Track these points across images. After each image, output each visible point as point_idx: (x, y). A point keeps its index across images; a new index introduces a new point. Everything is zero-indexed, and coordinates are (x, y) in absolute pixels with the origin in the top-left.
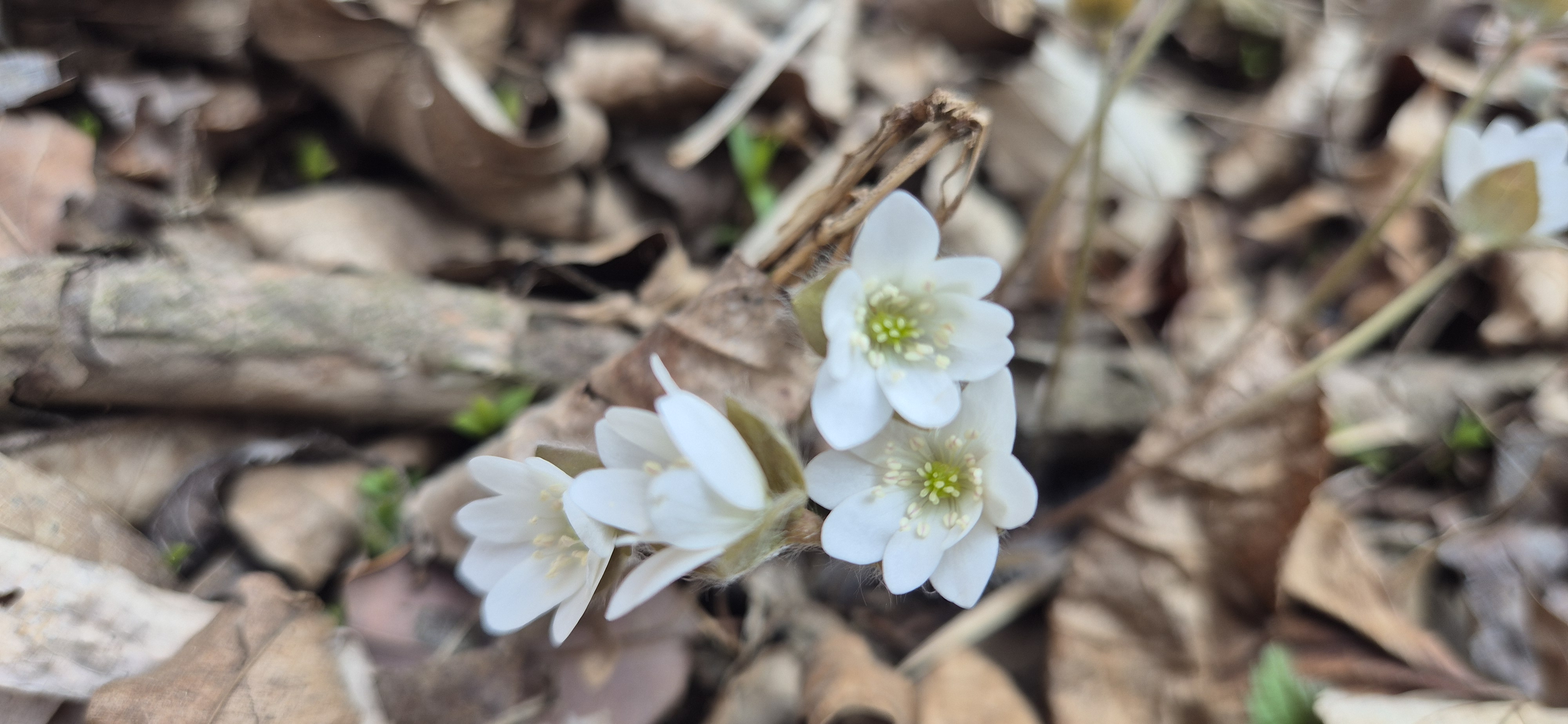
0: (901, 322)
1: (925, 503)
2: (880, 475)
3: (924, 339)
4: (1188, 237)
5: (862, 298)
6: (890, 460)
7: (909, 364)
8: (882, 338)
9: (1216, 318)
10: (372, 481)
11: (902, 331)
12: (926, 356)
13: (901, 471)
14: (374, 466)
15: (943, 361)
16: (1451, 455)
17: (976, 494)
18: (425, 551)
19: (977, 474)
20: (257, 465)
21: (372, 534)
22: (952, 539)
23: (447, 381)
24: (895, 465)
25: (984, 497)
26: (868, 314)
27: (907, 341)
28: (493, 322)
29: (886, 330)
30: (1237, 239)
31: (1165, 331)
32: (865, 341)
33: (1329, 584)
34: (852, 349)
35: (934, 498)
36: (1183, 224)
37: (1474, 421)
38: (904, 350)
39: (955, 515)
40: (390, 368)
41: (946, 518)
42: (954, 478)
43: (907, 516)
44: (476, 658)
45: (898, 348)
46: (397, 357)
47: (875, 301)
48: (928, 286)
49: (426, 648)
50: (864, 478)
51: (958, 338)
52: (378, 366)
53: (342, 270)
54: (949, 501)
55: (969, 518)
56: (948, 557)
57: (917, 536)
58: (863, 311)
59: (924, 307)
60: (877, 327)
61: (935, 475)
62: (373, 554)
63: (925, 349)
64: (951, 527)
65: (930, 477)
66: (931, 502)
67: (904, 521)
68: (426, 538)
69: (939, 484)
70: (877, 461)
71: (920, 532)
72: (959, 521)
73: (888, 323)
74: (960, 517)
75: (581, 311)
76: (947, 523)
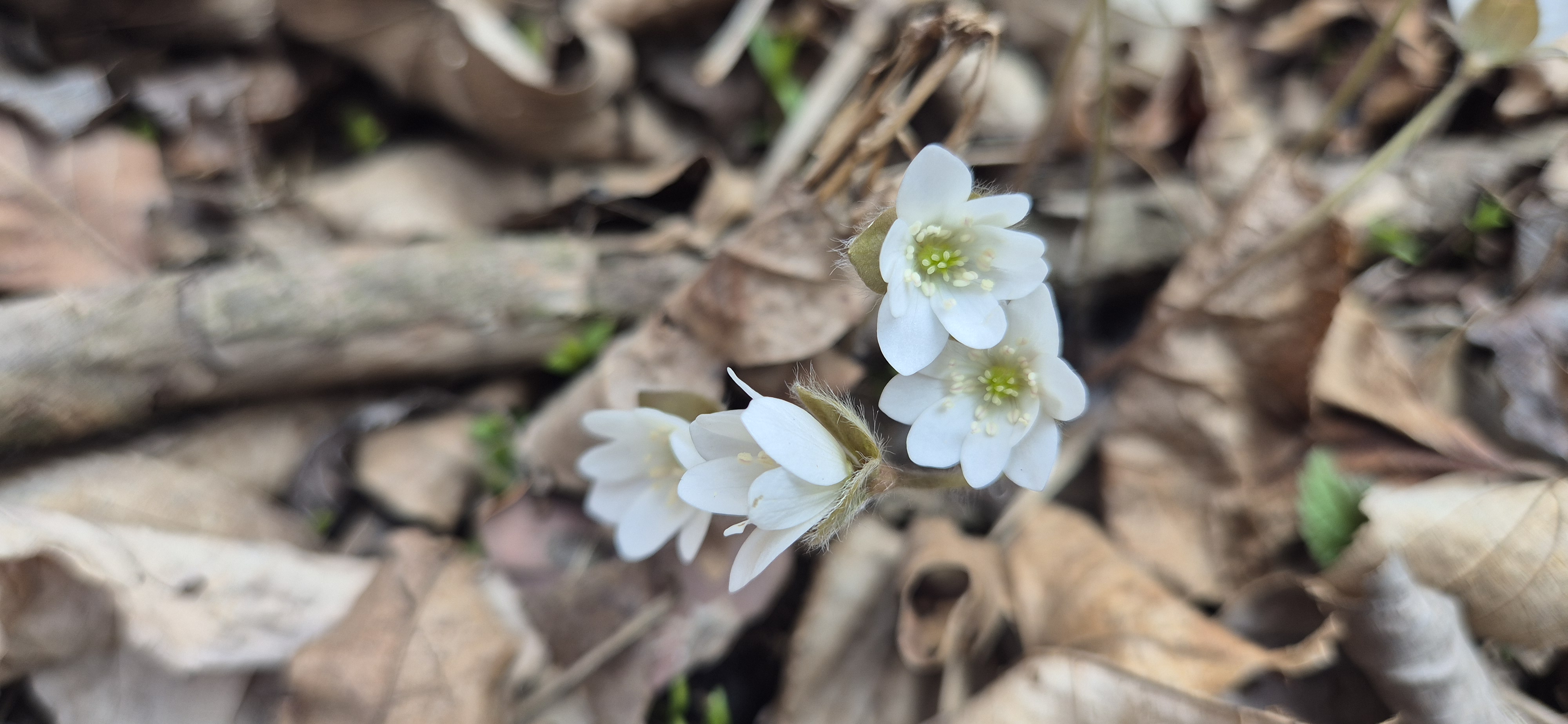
0: (947, 255)
1: (990, 405)
2: (947, 388)
3: (969, 266)
4: (1202, 66)
5: (909, 238)
6: (954, 374)
7: (959, 289)
8: (931, 270)
9: (1238, 138)
10: (482, 427)
11: (948, 262)
12: (974, 281)
13: (964, 381)
14: (480, 412)
15: (988, 284)
16: (1471, 237)
17: (1032, 392)
18: (543, 483)
19: (1032, 377)
20: (377, 430)
21: (493, 475)
22: (1017, 437)
23: (534, 329)
24: (960, 378)
25: (1041, 394)
26: (916, 249)
27: (953, 270)
28: (565, 264)
29: (934, 263)
30: (1248, 52)
31: (1189, 159)
32: (917, 277)
33: (1364, 385)
34: (906, 285)
35: (997, 400)
36: (1196, 53)
37: (1491, 202)
38: (953, 278)
39: (1017, 412)
40: (480, 326)
41: (1009, 416)
42: (1012, 381)
43: (976, 419)
44: (606, 571)
45: (946, 277)
46: (486, 316)
47: (921, 237)
48: (967, 222)
49: (559, 568)
50: (934, 392)
51: (1000, 262)
52: (468, 325)
53: (417, 239)
54: (1010, 400)
55: (1030, 416)
56: (1016, 452)
57: (987, 435)
58: (912, 250)
59: (965, 238)
60: (926, 262)
61: (995, 380)
62: (498, 493)
63: (970, 276)
64: (1015, 423)
65: (991, 383)
66: (995, 404)
67: (975, 425)
68: (544, 470)
69: (1000, 388)
70: (942, 375)
71: (989, 432)
72: (1021, 419)
73: (935, 257)
74: (1021, 416)
75: (644, 243)
76: (1011, 420)
